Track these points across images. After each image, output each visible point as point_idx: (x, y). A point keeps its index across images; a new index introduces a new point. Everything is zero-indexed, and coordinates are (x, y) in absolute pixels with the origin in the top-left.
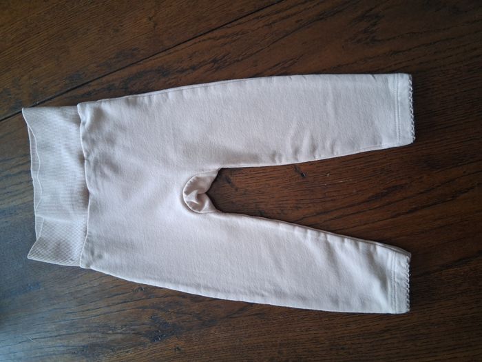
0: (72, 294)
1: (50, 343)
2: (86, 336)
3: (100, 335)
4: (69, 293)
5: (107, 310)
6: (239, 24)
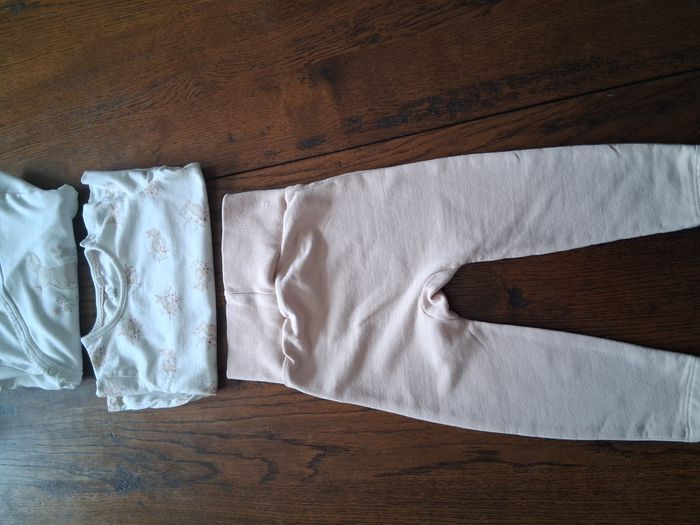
0: (44, 426)
1: (17, 472)
2: (54, 471)
3: (68, 474)
4: (42, 424)
5: (76, 449)
6: (242, 178)
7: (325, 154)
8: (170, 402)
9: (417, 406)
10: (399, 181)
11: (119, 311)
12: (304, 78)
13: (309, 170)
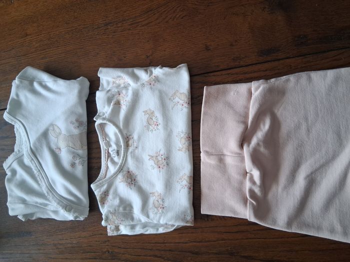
0: (55, 245)
4: (53, 244)
6: (214, 76)
7: (279, 60)
8: (158, 230)
9: (345, 233)
10: (337, 79)
11: (120, 166)
12: (265, 8)
13: (266, 70)
